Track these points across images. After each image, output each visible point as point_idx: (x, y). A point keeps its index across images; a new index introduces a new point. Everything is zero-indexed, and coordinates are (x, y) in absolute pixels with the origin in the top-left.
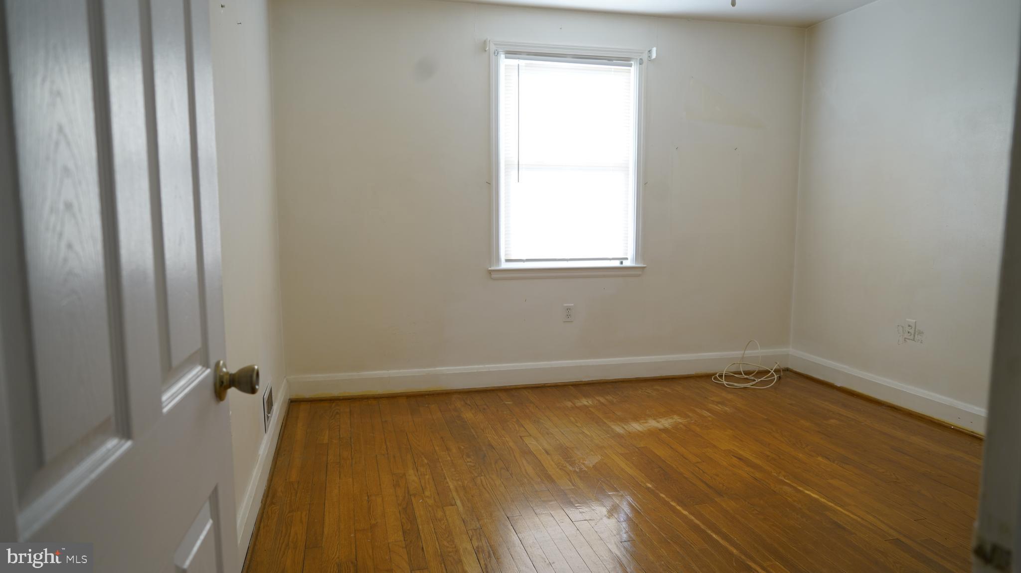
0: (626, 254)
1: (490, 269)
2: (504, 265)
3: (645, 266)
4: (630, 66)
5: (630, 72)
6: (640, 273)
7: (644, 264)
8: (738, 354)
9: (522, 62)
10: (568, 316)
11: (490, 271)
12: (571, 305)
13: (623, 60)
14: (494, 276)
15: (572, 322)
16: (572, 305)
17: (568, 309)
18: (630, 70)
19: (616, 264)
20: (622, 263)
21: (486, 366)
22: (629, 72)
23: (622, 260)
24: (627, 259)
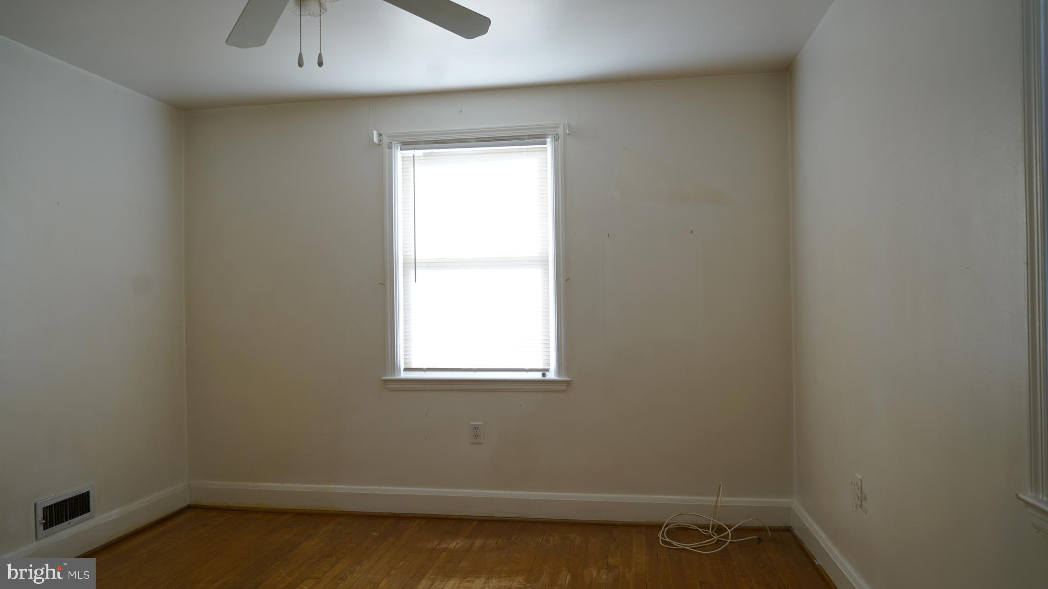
0: (548, 364)
1: (383, 378)
2: (404, 375)
3: (569, 379)
4: (545, 143)
5: (547, 151)
6: (565, 388)
7: (568, 377)
8: (710, 500)
9: (419, 153)
10: (476, 436)
11: (384, 380)
12: (479, 423)
13: (534, 137)
14: (390, 386)
15: (481, 443)
16: (481, 423)
17: (476, 428)
18: (546, 148)
19: (538, 376)
20: (544, 375)
21: (383, 488)
22: (545, 150)
23: (544, 372)
24: (548, 370)
